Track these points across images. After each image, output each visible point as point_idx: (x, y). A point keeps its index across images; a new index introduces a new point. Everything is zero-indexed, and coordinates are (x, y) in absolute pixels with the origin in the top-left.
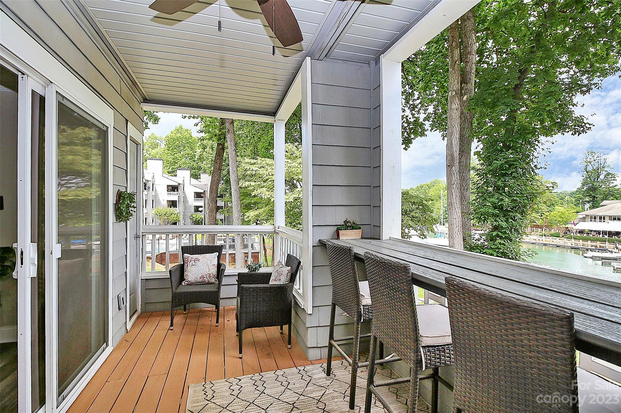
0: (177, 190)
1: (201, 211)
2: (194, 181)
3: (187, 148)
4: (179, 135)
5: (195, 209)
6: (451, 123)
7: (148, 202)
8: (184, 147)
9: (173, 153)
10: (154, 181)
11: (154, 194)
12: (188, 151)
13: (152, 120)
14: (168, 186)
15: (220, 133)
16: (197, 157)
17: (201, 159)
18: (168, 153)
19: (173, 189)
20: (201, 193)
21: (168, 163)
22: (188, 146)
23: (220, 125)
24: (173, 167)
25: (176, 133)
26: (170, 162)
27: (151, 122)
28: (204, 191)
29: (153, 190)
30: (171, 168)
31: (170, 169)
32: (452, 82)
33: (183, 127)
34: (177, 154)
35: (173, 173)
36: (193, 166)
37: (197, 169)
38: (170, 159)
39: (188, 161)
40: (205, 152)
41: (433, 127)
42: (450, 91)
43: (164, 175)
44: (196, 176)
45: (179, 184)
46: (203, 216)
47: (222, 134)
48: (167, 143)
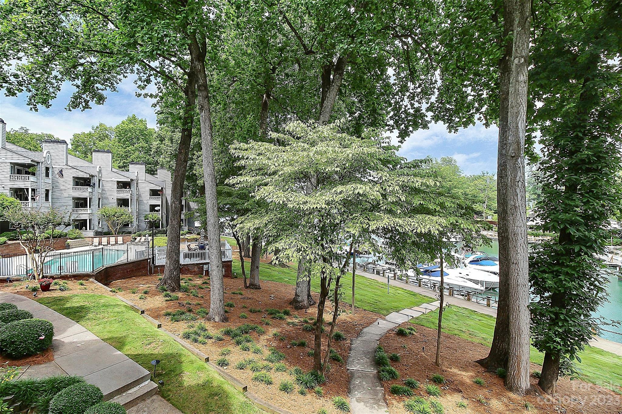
0: (130, 187)
1: (157, 211)
2: (149, 177)
3: (141, 140)
4: (131, 126)
5: (150, 208)
6: (517, 100)
7: (93, 200)
8: (138, 139)
9: (124, 146)
10: (100, 176)
11: (100, 191)
12: (143, 144)
13: (95, 99)
14: (118, 182)
15: (187, 115)
16: (153, 150)
17: (158, 152)
18: (118, 146)
19: (124, 185)
20: (159, 190)
21: (119, 157)
22: (143, 138)
23: (187, 106)
24: (125, 160)
25: (127, 123)
26: (122, 156)
27: (94, 102)
28: (162, 188)
29: (99, 187)
30: (123, 162)
31: (121, 163)
32: (520, 45)
33: (137, 118)
34: (129, 146)
35: (124, 167)
36: (148, 160)
37: (153, 164)
38: (121, 153)
39: (142, 155)
40: (163, 145)
41: (436, 118)
42: (517, 57)
43: (113, 170)
44: (151, 172)
45: (132, 180)
46: (160, 216)
47: (188, 117)
48: (118, 134)
